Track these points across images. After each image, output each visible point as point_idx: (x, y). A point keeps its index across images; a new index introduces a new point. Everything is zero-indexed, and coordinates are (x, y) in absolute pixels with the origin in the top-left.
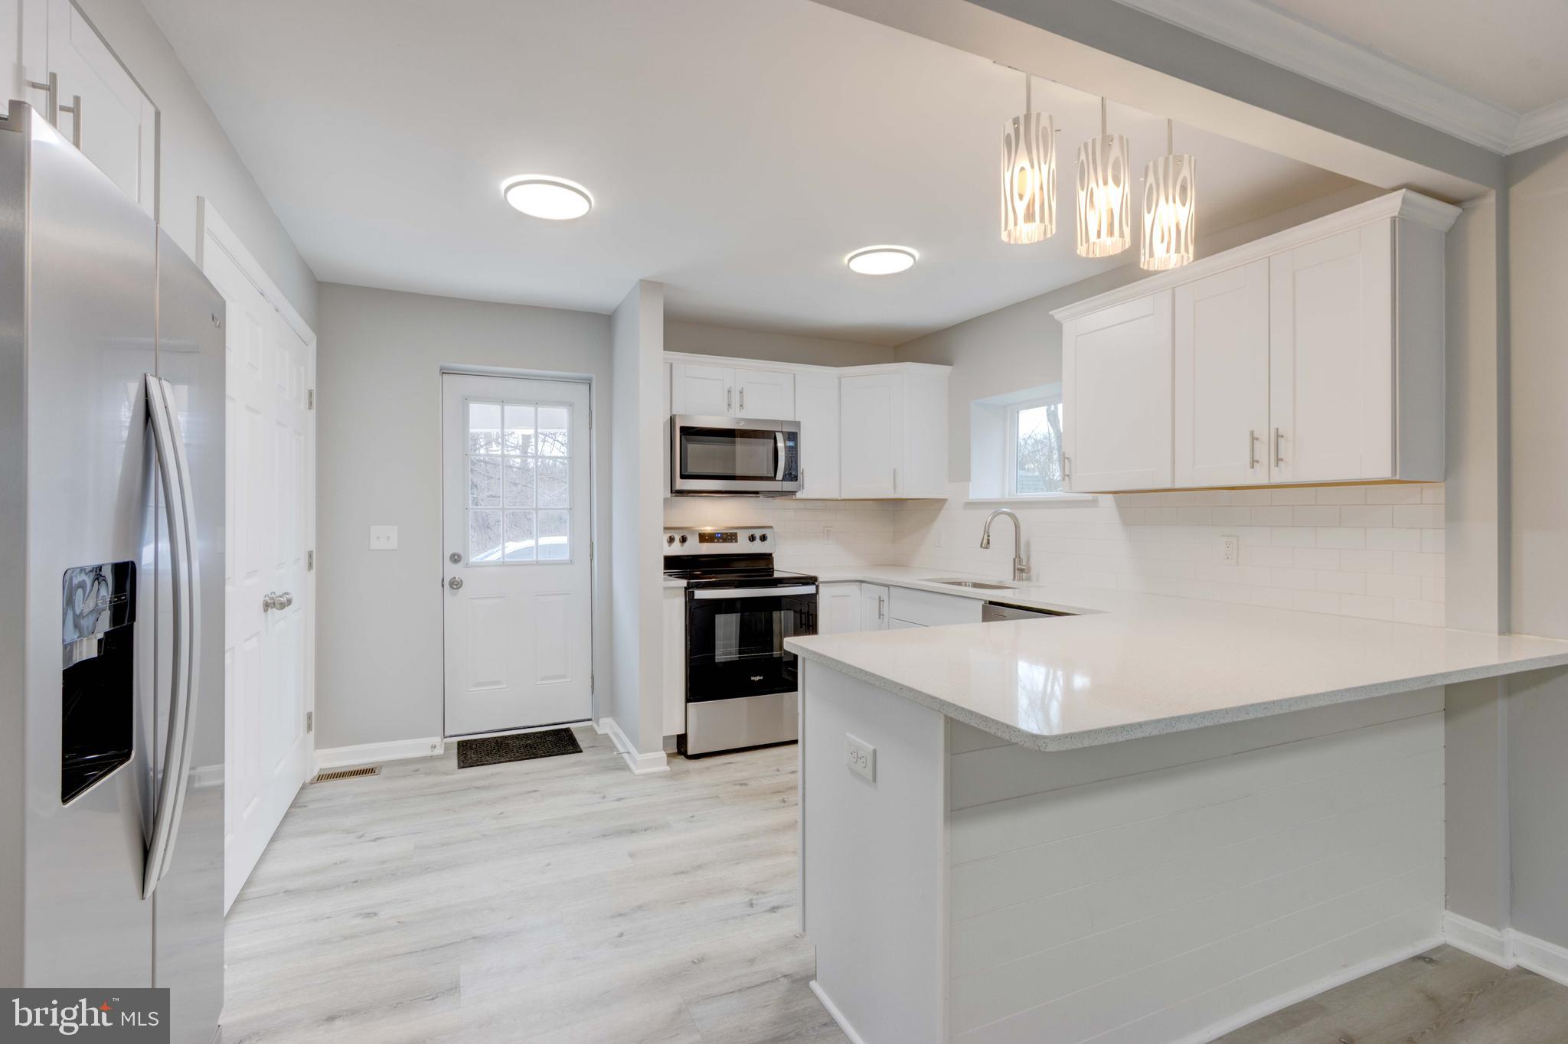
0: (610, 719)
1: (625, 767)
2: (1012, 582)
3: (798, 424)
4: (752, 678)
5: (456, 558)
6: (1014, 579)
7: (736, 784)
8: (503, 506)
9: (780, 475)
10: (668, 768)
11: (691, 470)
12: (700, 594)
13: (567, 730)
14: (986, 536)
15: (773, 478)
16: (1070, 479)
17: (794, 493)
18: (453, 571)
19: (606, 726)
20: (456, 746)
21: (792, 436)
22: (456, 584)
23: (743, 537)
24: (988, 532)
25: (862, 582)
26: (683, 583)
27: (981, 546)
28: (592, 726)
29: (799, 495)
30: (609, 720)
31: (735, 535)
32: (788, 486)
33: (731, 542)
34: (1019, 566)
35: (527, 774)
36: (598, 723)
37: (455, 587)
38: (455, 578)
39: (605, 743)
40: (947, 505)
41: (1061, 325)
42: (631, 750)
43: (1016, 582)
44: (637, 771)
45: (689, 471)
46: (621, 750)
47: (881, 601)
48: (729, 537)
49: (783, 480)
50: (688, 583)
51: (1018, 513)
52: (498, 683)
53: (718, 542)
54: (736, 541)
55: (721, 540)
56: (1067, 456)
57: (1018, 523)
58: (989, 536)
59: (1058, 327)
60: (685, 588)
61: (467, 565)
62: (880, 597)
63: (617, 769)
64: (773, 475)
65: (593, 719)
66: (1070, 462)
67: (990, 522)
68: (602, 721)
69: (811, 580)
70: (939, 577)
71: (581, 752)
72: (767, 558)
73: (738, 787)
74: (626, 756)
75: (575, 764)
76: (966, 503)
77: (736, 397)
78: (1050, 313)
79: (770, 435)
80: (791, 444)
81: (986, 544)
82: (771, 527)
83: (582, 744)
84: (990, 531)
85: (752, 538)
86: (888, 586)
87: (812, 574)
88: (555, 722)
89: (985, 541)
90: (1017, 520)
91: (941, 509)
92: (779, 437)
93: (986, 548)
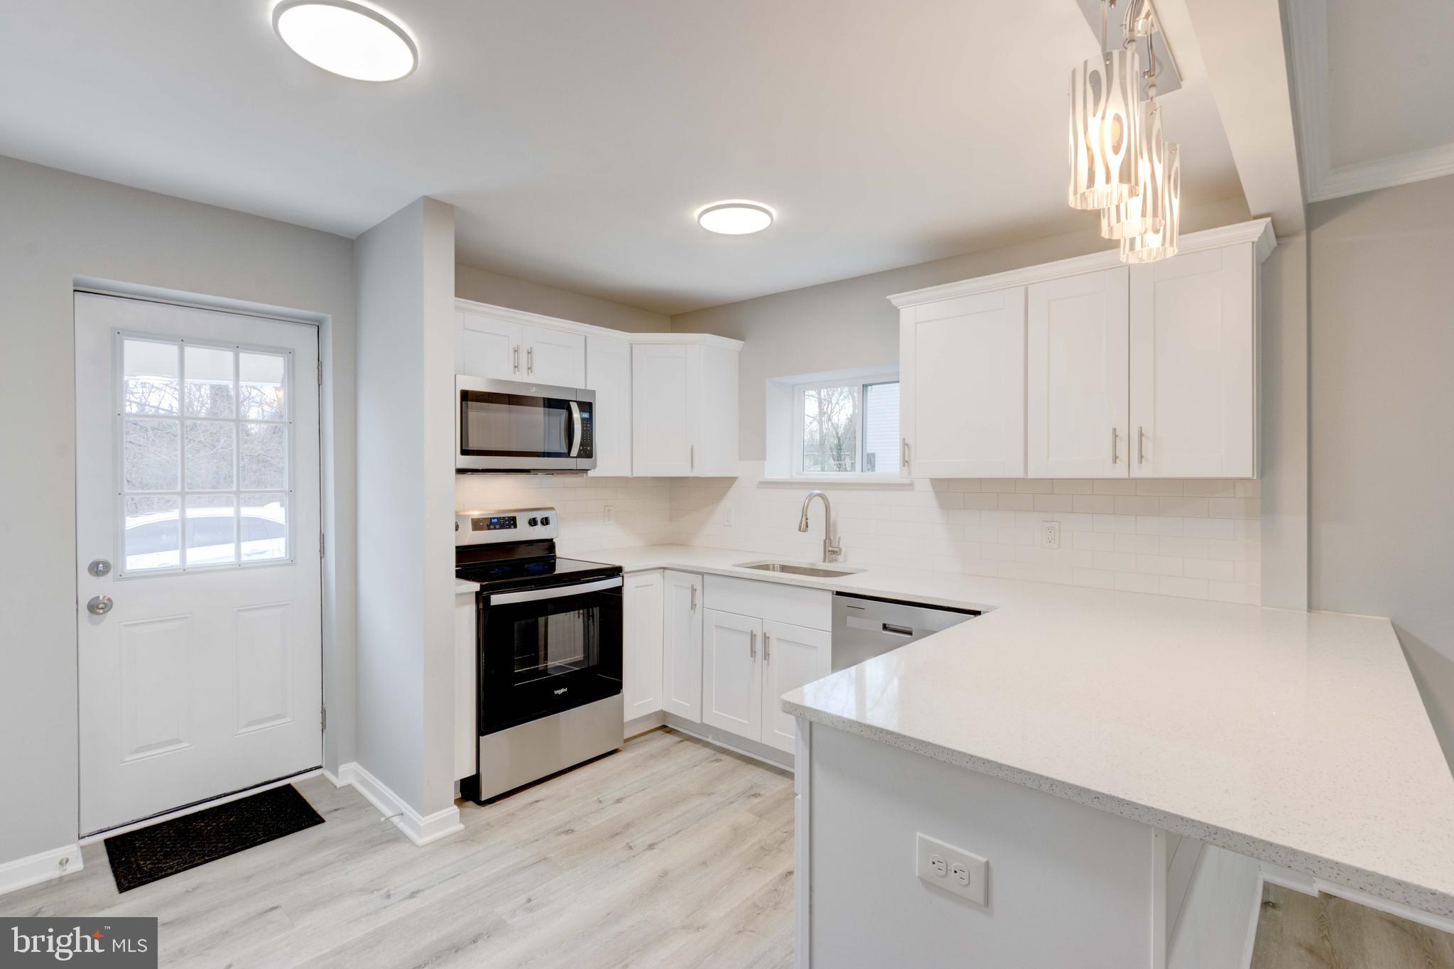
0: (355, 763)
1: (398, 837)
2: (821, 563)
3: (593, 393)
4: (556, 692)
5: (99, 569)
6: (824, 561)
7: (560, 834)
8: (183, 488)
9: (575, 452)
10: (461, 826)
11: (473, 445)
12: (497, 599)
13: (289, 786)
14: (804, 519)
15: (568, 455)
16: (908, 465)
17: (586, 471)
18: (92, 587)
19: (349, 774)
20: (103, 849)
21: (587, 407)
22: (97, 607)
23: (522, 521)
24: (806, 515)
25: (665, 568)
26: (476, 586)
27: (800, 530)
28: (323, 775)
29: (590, 473)
30: (354, 765)
31: (514, 519)
32: (583, 463)
33: (510, 528)
34: (830, 548)
35: (249, 878)
36: (336, 773)
37: (101, 611)
38: (98, 598)
39: (353, 801)
40: (736, 484)
41: (899, 310)
42: (404, 810)
43: (827, 564)
44: (421, 841)
45: (470, 445)
46: (388, 813)
47: (694, 590)
48: (511, 522)
49: (579, 456)
50: (481, 586)
51: (831, 495)
52: (176, 741)
53: (495, 528)
54: (515, 527)
55: (498, 526)
56: (907, 442)
57: (829, 505)
58: (807, 519)
59: (895, 312)
60: (477, 593)
61: (121, 578)
62: (692, 586)
63: (388, 841)
64: (566, 451)
65: (324, 765)
66: (908, 448)
67: (808, 504)
68: (342, 768)
69: (615, 571)
70: (744, 562)
71: (322, 821)
72: (550, 545)
73: (564, 838)
74: (396, 820)
75: (323, 844)
76: (760, 482)
77: (524, 355)
78: (888, 297)
79: (563, 404)
80: (586, 415)
81: (804, 527)
82: (552, 509)
83: (319, 808)
84: (808, 514)
85: (533, 522)
86: (702, 574)
87: (617, 564)
88: (267, 780)
89: (804, 524)
90: (828, 502)
91: (730, 487)
92: (574, 407)
93: (805, 531)
